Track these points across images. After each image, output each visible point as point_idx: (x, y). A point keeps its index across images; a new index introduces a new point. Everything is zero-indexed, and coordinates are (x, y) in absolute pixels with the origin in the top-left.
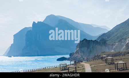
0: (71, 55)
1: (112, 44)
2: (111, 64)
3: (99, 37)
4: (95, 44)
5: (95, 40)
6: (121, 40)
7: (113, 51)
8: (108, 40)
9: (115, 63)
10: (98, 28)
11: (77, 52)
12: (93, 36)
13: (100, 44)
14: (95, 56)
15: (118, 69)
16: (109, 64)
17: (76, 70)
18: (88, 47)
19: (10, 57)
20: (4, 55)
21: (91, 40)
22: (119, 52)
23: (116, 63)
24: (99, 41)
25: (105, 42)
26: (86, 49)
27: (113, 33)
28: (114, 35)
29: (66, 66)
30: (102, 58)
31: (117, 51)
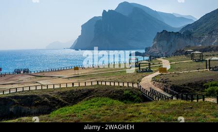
0: (147, 49)
1: (200, 37)
2: (199, 61)
3: (182, 29)
4: (177, 37)
5: (178, 32)
6: (212, 32)
7: (200, 45)
8: (193, 33)
9: (206, 59)
10: (182, 18)
11: (154, 46)
12: (174, 28)
13: (183, 37)
14: (177, 51)
15: (210, 68)
16: (197, 61)
17: (150, 68)
18: (168, 41)
19: (77, 50)
20: (71, 48)
21: (172, 32)
22: (210, 47)
23: (208, 59)
24: (182, 33)
25: (190, 35)
26: (166, 42)
27: (201, 24)
28: (202, 26)
29: (137, 62)
30: (186, 53)
31: (206, 45)
